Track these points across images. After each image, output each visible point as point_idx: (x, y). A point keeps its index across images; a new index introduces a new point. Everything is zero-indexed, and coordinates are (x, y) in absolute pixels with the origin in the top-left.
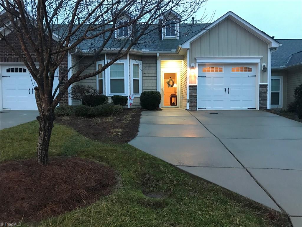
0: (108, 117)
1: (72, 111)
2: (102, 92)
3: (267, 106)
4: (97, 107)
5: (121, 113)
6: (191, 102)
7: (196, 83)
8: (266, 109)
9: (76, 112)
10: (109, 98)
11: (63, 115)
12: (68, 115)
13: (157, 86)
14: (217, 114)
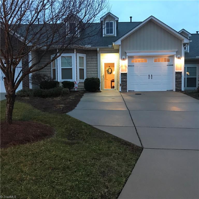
0: (57, 97)
1: (31, 93)
2: (55, 79)
3: (181, 88)
4: (49, 90)
5: (68, 94)
6: (123, 86)
7: (126, 71)
8: (180, 91)
9: (34, 94)
10: (60, 83)
11: (25, 96)
12: (28, 96)
13: (97, 74)
14: (141, 94)
